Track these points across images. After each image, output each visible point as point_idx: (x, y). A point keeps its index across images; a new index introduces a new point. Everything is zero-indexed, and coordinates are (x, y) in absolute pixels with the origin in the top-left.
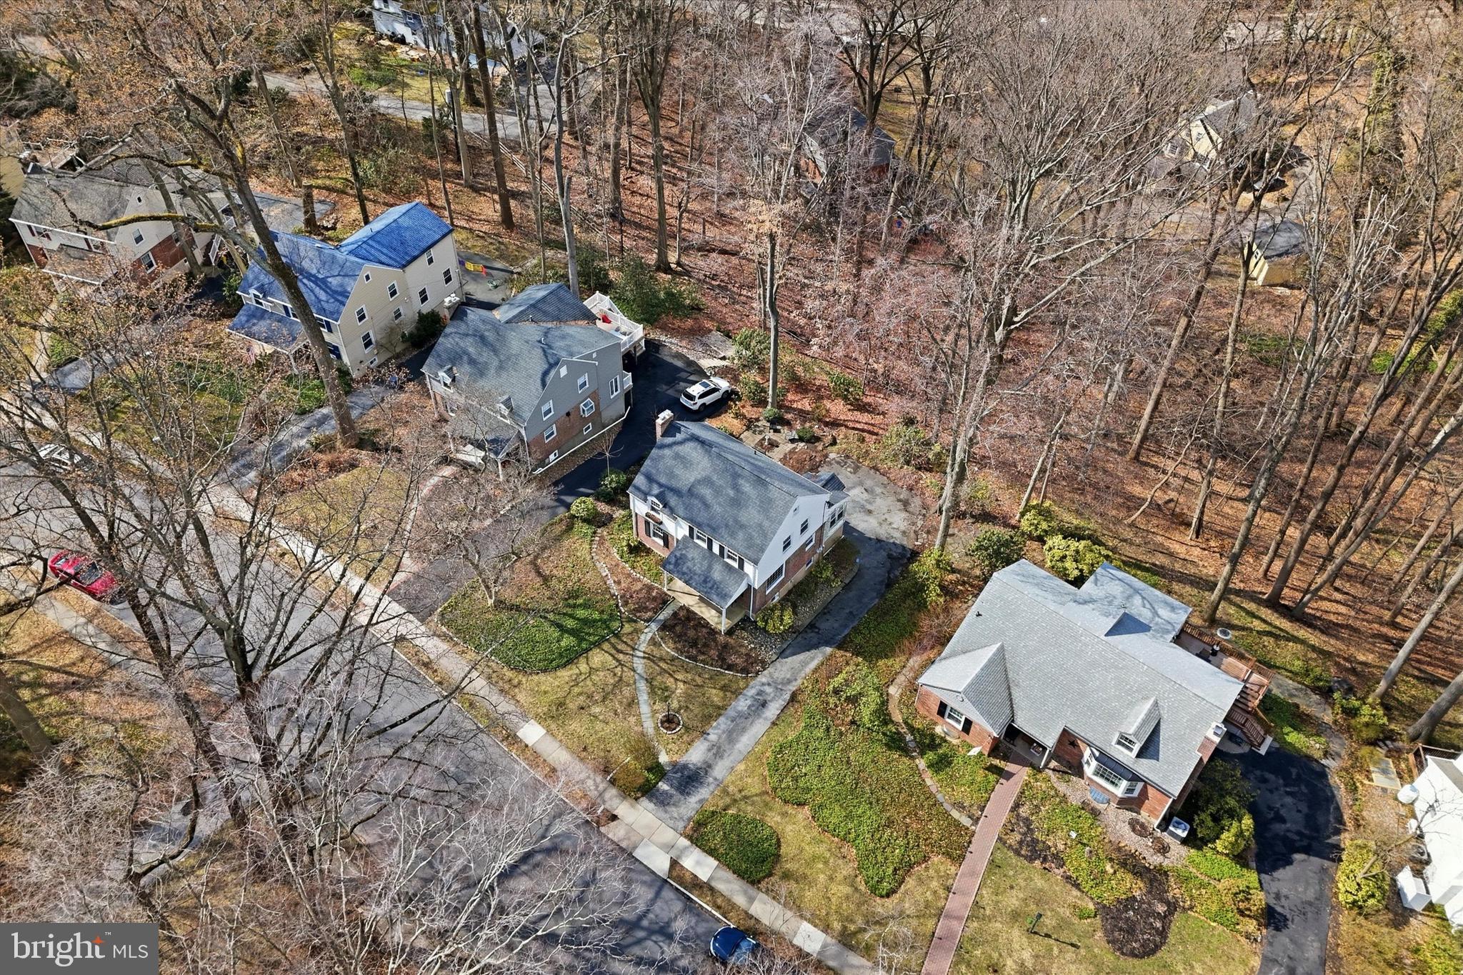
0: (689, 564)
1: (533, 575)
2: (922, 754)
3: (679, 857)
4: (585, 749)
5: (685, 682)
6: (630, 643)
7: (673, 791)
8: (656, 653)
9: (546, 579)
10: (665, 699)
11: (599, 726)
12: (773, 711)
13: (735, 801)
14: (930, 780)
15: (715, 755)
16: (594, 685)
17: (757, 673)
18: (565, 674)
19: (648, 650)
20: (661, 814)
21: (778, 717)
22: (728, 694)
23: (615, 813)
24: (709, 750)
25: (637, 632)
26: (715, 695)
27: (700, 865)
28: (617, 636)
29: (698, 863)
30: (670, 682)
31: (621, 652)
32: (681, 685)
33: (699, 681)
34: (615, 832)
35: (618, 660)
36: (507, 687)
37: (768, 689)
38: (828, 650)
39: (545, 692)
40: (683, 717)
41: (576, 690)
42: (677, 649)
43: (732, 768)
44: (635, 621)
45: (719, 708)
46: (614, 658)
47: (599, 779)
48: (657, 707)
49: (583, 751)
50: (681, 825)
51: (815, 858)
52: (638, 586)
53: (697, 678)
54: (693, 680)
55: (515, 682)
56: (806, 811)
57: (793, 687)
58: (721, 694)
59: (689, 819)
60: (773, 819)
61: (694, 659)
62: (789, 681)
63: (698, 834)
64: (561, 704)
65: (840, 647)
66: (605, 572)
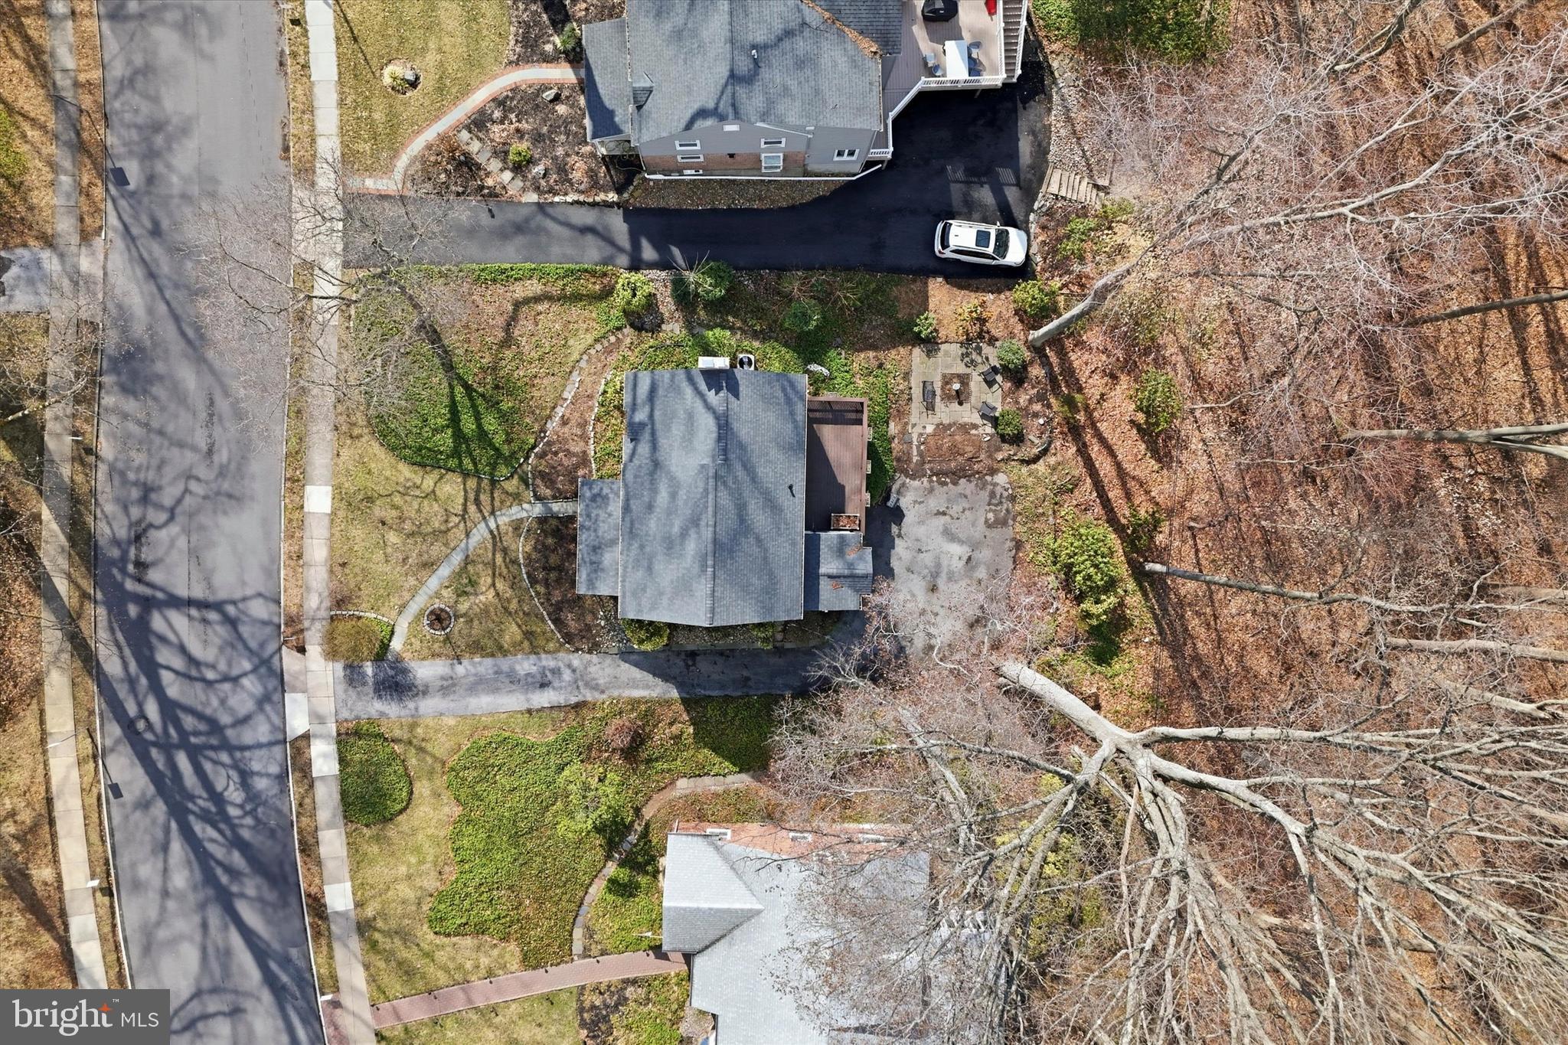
0: (603, 515)
1: (500, 321)
2: (622, 864)
3: (315, 736)
4: (344, 565)
5: (498, 594)
6: (497, 504)
7: (370, 681)
8: (508, 540)
9: (508, 341)
10: (462, 593)
11: (379, 556)
12: (543, 699)
13: (410, 743)
14: (598, 889)
15: (442, 688)
16: (418, 511)
17: (577, 650)
18: (406, 472)
19: (503, 528)
20: (341, 688)
21: (543, 709)
22: (526, 644)
23: (307, 647)
24: (443, 678)
25: (517, 498)
26: (512, 632)
27: (324, 759)
28: (493, 483)
29: (325, 756)
30: (485, 580)
31: (477, 502)
32: (491, 593)
33: (513, 606)
34: (290, 660)
35: (465, 510)
36: (344, 428)
37: (567, 675)
38: (674, 694)
39: (369, 473)
40: (457, 627)
41: (397, 499)
42: (528, 557)
43: (441, 714)
44: (527, 485)
45: (500, 648)
46: (465, 505)
47: (327, 603)
48: (445, 593)
49: (339, 565)
50: (345, 714)
51: (417, 850)
52: (576, 448)
53: (515, 601)
54: (509, 600)
55: (356, 431)
56: (458, 811)
57: (589, 696)
58: (519, 637)
59: (358, 718)
60: (422, 788)
61: (533, 581)
62: (595, 688)
63: (347, 738)
64: (370, 499)
65: (685, 702)
66: (568, 395)
